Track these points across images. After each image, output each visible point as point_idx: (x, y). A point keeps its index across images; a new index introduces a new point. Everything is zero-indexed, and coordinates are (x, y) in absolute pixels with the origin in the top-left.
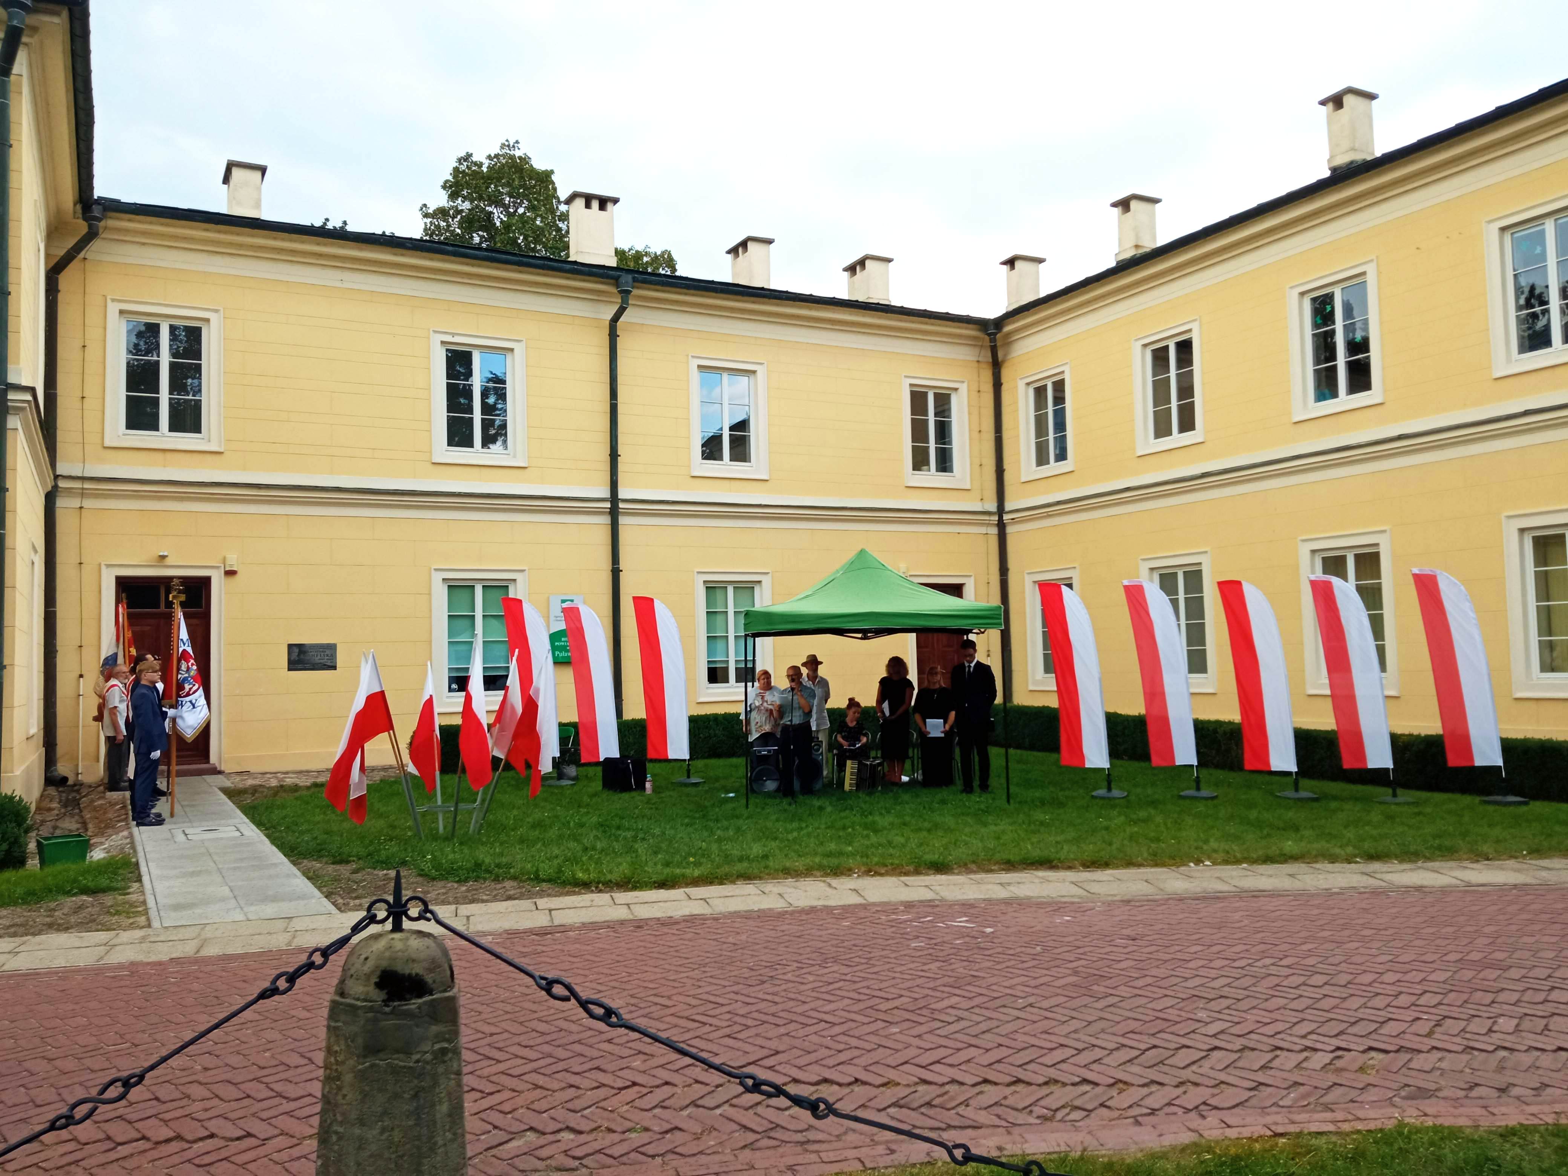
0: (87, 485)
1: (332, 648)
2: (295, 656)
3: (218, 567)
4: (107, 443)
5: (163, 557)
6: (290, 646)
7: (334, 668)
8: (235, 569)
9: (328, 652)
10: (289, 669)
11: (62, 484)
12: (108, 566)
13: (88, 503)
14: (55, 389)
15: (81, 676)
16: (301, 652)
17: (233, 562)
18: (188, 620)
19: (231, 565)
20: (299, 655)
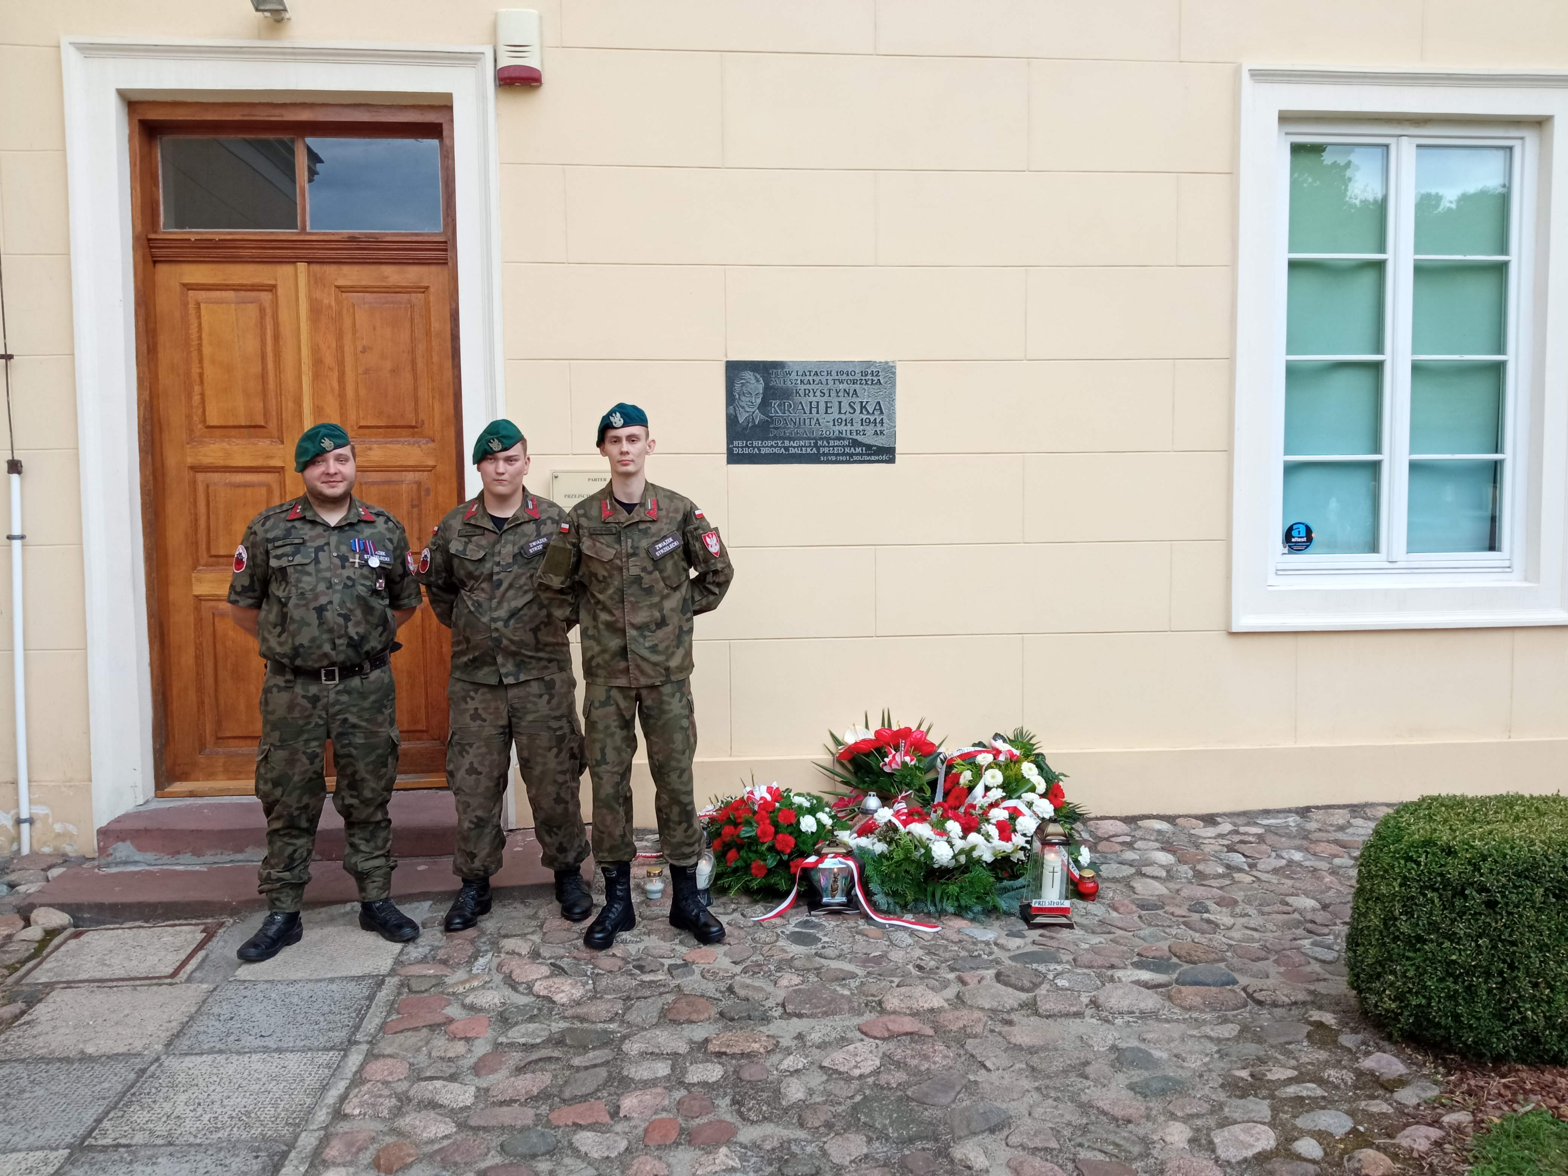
1: (877, 378)
2: (750, 411)
3: (470, 58)
6: (734, 369)
7: (886, 454)
8: (531, 61)
9: (867, 395)
10: (734, 458)
12: (84, 49)
15: (14, 467)
16: (771, 394)
17: (526, 33)
18: (388, 270)
19: (518, 48)
20: (764, 405)
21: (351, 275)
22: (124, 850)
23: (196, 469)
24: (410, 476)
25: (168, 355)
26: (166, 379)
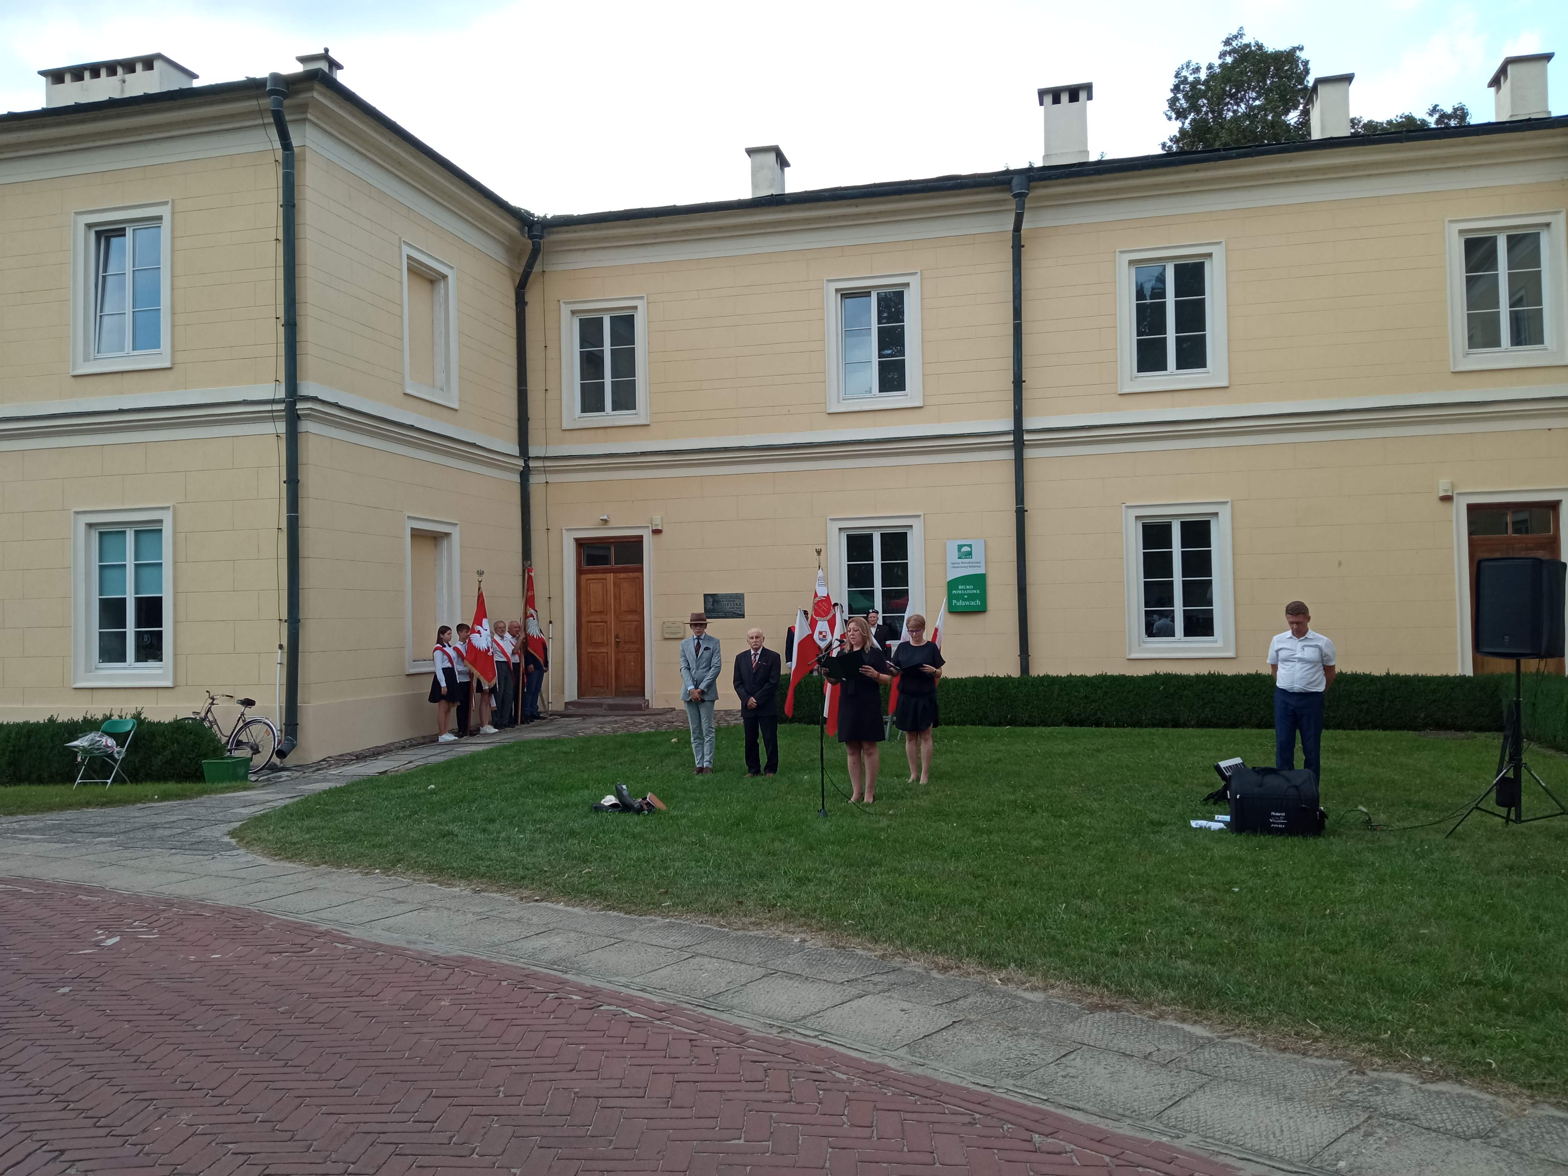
0: (548, 463)
1: (740, 597)
2: (710, 606)
3: (648, 527)
4: (565, 426)
5: (605, 521)
6: (706, 596)
7: (742, 616)
8: (660, 528)
11: (532, 464)
12: (568, 530)
13: (552, 478)
14: (526, 386)
15: (551, 622)
16: (715, 602)
17: (659, 522)
18: (631, 574)
19: (656, 525)
20: (713, 605)
21: (622, 575)
22: (570, 707)
23: (588, 622)
24: (635, 623)
25: (583, 595)
26: (582, 601)
